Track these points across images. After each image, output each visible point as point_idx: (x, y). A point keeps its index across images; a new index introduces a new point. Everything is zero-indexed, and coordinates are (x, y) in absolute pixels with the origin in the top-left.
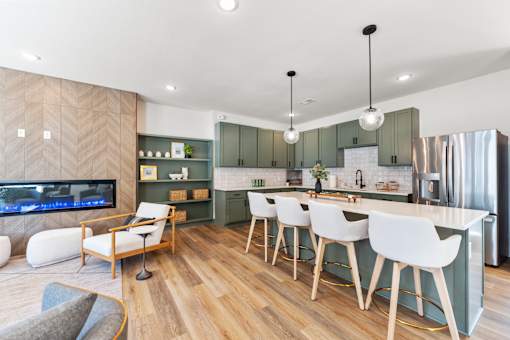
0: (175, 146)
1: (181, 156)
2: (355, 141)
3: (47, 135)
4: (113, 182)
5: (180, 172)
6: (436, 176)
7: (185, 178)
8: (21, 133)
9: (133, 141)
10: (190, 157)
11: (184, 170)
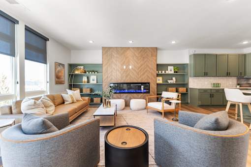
0: (170, 68)
1: (172, 72)
3: (130, 67)
4: (149, 83)
5: (172, 79)
7: (174, 82)
8: (125, 67)
9: (155, 67)
11: (174, 78)
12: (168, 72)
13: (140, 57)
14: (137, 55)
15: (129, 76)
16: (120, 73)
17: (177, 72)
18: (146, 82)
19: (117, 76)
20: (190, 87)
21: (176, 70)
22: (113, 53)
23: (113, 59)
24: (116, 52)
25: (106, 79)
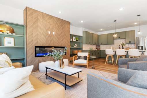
0: (74, 37)
1: (75, 40)
2: (119, 37)
3: (54, 33)
8: (49, 32)
9: (69, 36)
11: (76, 44)
12: (73, 40)
13: (60, 27)
14: (58, 24)
15: (53, 41)
16: (45, 37)
17: (78, 41)
18: (64, 46)
19: (43, 40)
20: (83, 50)
21: (77, 39)
22: (38, 17)
23: (38, 23)
24: (41, 17)
25: (31, 42)
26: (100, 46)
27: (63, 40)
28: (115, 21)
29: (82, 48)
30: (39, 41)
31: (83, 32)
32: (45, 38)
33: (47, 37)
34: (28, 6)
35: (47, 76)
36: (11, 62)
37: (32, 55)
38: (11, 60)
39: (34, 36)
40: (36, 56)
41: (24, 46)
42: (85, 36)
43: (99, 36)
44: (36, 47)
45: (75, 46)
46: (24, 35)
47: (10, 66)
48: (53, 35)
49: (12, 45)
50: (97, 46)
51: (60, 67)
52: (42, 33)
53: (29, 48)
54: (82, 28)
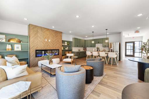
0: (66, 42)
1: (67, 45)
2: (98, 42)
3: (50, 41)
4: (59, 50)
6: (112, 49)
8: (46, 40)
9: (61, 42)
10: (68, 45)
11: (67, 47)
12: (65, 44)
13: (54, 36)
14: (53, 34)
15: (49, 46)
18: (57, 49)
19: (41, 46)
20: (73, 51)
21: (68, 44)
22: (38, 30)
23: (38, 34)
24: (40, 30)
25: (33, 47)
26: (86, 48)
27: (56, 45)
28: (93, 32)
29: (72, 50)
30: (38, 46)
31: (73, 38)
32: (43, 44)
33: (45, 43)
34: (30, 24)
35: (42, 69)
36: (19, 61)
37: (33, 56)
38: (18, 59)
39: (35, 43)
40: (36, 57)
41: (28, 50)
42: (74, 41)
43: (85, 41)
44: (36, 50)
45: (67, 49)
46: (28, 43)
47: (18, 64)
48: (49, 42)
49: (20, 49)
50: (84, 48)
51: (50, 64)
52: (40, 40)
53: (31, 51)
54: (72, 36)
